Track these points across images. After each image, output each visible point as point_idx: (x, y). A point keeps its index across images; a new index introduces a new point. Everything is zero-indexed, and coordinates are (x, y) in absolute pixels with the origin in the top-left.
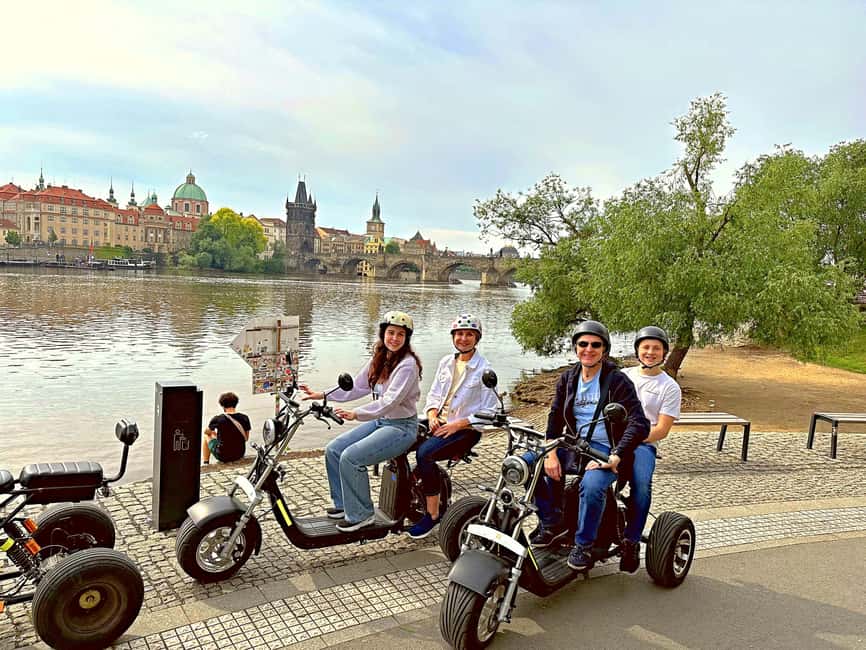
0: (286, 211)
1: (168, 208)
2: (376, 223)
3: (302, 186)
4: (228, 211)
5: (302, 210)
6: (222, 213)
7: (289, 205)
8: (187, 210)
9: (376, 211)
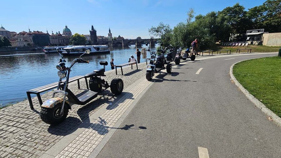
0: (90, 33)
1: (63, 34)
2: (110, 34)
3: (92, 26)
4: (77, 34)
5: (93, 32)
6: (76, 34)
7: (90, 31)
8: (67, 34)
9: (110, 31)
